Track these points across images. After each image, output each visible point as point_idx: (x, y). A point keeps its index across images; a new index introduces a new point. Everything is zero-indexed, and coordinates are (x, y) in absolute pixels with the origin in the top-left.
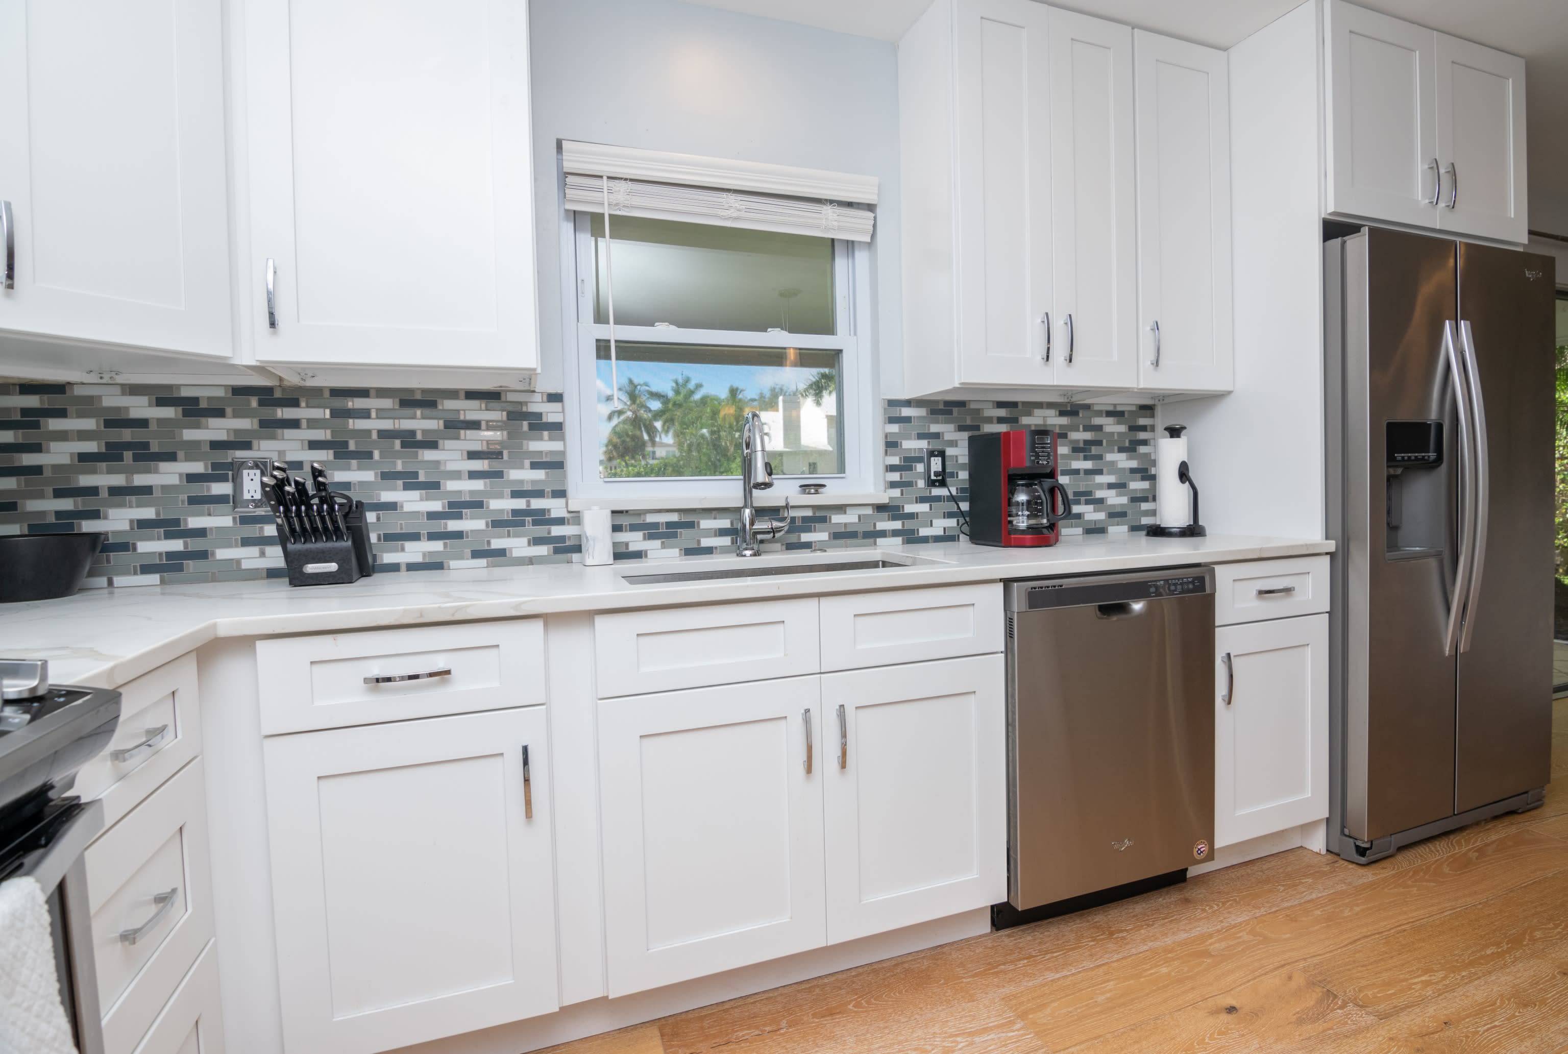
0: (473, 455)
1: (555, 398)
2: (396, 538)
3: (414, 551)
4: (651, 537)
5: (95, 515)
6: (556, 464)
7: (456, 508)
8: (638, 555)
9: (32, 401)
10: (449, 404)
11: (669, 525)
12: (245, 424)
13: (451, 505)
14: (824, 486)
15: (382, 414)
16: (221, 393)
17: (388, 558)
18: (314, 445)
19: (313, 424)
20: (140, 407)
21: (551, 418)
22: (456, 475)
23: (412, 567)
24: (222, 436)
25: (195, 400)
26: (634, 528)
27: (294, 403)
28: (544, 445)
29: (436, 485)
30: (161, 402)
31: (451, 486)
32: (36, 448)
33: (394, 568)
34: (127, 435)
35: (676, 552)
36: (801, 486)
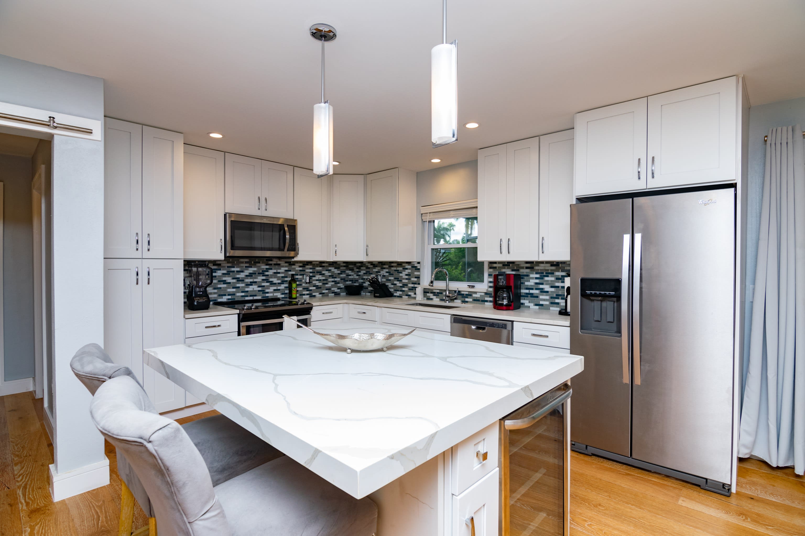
0: (406, 275)
1: (419, 263)
2: (396, 290)
3: (398, 293)
4: (434, 295)
5: (365, 283)
6: (418, 277)
7: (405, 285)
8: (432, 299)
9: (360, 265)
10: (404, 265)
11: (438, 293)
12: (379, 268)
13: (403, 285)
14: (474, 286)
15: (395, 267)
16: (377, 263)
17: (395, 294)
18: (387, 272)
19: (387, 268)
20: (370, 266)
21: (418, 267)
22: (404, 279)
23: (398, 297)
24: (377, 270)
25: (374, 264)
26: (431, 293)
27: (385, 265)
28: (416, 273)
29: (401, 281)
30: (371, 265)
31: (404, 281)
32: (360, 272)
33: (395, 296)
34: (368, 270)
35: (438, 299)
36: (468, 286)
